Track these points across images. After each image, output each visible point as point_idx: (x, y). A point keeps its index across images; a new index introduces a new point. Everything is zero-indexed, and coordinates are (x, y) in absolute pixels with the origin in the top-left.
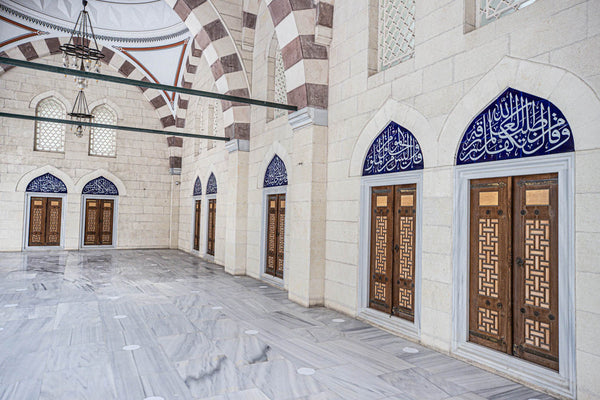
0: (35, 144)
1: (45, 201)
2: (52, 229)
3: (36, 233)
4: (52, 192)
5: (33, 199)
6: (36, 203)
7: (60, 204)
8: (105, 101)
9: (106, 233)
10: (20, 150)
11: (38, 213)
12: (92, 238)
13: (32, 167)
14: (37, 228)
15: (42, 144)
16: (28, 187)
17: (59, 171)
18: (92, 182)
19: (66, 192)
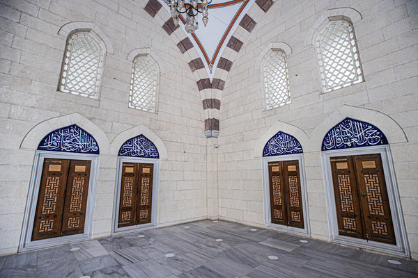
0: (60, 84)
1: (66, 166)
2: (73, 207)
3: (47, 217)
4: (79, 151)
5: (47, 162)
6: (52, 168)
7: (88, 170)
8: (148, 51)
9: (144, 207)
10: (36, 87)
11: (54, 184)
12: (127, 216)
13: (52, 114)
14: (49, 209)
15: (70, 86)
16: (42, 143)
17: (90, 123)
18: (130, 141)
19: (97, 152)
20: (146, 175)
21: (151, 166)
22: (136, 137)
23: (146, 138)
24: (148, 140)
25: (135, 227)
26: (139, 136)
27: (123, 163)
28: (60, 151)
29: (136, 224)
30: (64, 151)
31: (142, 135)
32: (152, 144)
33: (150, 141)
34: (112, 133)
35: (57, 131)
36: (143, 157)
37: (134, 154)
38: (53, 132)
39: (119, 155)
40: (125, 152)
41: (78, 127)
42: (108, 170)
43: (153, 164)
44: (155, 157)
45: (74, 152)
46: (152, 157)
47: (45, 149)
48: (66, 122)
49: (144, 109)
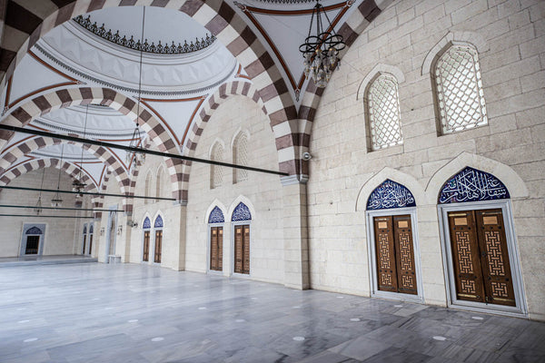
20: (491, 227)
21: (498, 213)
22: (459, 173)
23: (475, 170)
24: (479, 172)
25: (483, 305)
26: (464, 170)
27: (449, 213)
28: (381, 208)
29: (487, 303)
30: (385, 208)
31: (468, 168)
32: (490, 176)
33: (483, 173)
34: (423, 177)
35: (376, 189)
36: (477, 200)
37: (461, 198)
38: (373, 192)
39: (439, 203)
40: (447, 197)
41: (391, 181)
42: (427, 224)
43: (500, 209)
44: (502, 197)
45: (392, 207)
46: (495, 198)
47: (371, 209)
48: (380, 179)
49: (468, 127)
